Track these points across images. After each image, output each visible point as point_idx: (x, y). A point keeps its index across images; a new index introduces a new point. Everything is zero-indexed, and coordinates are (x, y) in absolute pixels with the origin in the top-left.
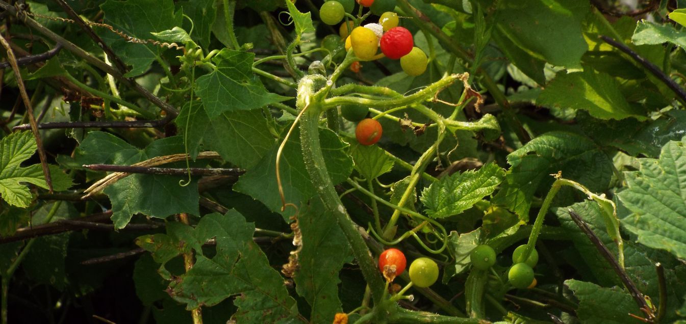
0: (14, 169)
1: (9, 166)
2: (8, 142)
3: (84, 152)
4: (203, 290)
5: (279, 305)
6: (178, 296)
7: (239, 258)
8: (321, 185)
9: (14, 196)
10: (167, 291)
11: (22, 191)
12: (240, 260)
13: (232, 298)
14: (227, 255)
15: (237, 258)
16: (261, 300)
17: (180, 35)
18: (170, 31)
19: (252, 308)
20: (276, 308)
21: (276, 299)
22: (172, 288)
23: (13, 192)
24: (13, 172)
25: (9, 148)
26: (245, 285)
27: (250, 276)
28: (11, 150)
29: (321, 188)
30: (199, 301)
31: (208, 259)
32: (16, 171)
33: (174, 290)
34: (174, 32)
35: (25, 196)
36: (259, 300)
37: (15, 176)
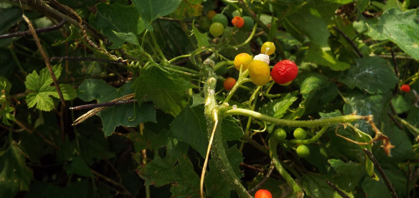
0: (47, 87)
1: (44, 85)
2: (45, 72)
3: (82, 91)
4: (155, 174)
5: (196, 192)
6: (141, 174)
7: (177, 163)
8: (223, 169)
9: (45, 104)
10: (136, 170)
11: (49, 101)
12: (177, 165)
13: (170, 186)
14: (171, 159)
15: (176, 162)
16: (186, 188)
17: (131, 39)
18: (126, 34)
19: (180, 194)
20: (193, 194)
21: (195, 189)
22: (139, 169)
23: (45, 101)
24: (46, 89)
25: (45, 75)
26: (178, 179)
27: (182, 174)
28: (46, 76)
29: (223, 170)
30: (152, 181)
31: (160, 158)
32: (47, 88)
33: (140, 170)
34: (128, 36)
35: (50, 104)
36: (185, 188)
37: (47, 91)
